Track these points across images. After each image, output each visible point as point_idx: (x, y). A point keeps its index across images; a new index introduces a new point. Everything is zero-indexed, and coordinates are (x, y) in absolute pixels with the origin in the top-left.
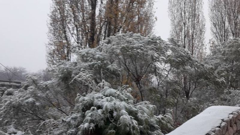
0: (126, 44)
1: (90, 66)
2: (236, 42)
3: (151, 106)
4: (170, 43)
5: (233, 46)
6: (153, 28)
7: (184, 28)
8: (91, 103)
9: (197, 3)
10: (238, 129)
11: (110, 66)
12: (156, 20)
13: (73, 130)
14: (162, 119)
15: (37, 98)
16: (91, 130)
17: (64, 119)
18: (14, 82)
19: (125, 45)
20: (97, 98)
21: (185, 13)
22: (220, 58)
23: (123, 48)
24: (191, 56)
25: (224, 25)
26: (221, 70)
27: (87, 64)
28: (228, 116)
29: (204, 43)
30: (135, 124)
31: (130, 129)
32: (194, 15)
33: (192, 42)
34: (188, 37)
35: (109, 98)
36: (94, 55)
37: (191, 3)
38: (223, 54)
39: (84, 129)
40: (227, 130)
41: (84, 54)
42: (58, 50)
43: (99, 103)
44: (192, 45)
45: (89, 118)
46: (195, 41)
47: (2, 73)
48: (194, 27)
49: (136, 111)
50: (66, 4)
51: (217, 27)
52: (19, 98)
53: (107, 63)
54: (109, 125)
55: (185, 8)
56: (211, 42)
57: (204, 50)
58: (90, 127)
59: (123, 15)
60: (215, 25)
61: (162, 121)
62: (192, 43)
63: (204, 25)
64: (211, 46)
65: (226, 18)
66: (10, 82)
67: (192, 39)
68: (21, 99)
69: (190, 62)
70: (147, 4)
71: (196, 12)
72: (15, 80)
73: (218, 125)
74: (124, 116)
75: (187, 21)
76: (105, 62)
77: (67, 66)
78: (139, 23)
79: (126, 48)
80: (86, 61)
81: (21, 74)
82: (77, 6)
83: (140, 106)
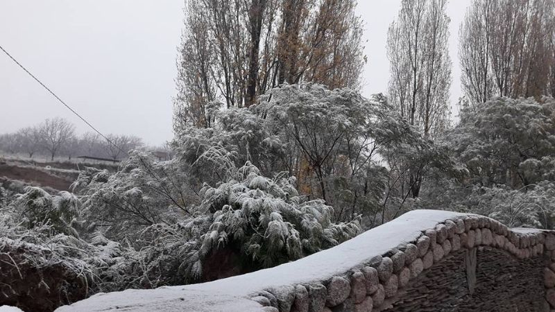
0: (297, 103)
1: (233, 137)
2: (500, 104)
3: (325, 207)
4: (375, 103)
5: (494, 111)
6: (360, 76)
7: (413, 76)
8: (224, 199)
9: (439, 34)
10: (455, 249)
11: (268, 139)
12: (366, 61)
13: (194, 242)
14: (345, 229)
15: (145, 188)
16: (221, 242)
17: (182, 224)
19: (295, 105)
20: (235, 191)
21: (416, 51)
22: (472, 131)
23: (292, 109)
24: (410, 125)
25: (486, 74)
26: (472, 152)
27: (229, 134)
28: (434, 227)
29: (447, 104)
30: (294, 236)
31: (285, 244)
32: (433, 55)
33: (427, 101)
34: (421, 92)
35: (255, 192)
36: (242, 120)
37: (427, 33)
38: (477, 125)
39: (210, 241)
40: (429, 248)
41: (226, 118)
42: (192, 109)
43: (238, 200)
44: (427, 106)
45: (220, 223)
46: (432, 100)
47: (102, 145)
48: (431, 75)
49: (300, 215)
50: (209, 31)
51: (472, 76)
52: (115, 187)
53: (264, 133)
54: (251, 236)
55: (416, 41)
56: (462, 103)
57: (448, 117)
58: (220, 237)
59: (306, 54)
60: (469, 72)
61: (344, 233)
62: (427, 104)
63: (450, 73)
64: (461, 110)
65: (490, 60)
66: (115, 161)
67: (428, 96)
68: (118, 188)
69: (409, 137)
70: (351, 33)
71: (437, 50)
73: (413, 239)
74: (275, 222)
75: (420, 64)
76: (260, 132)
77: (197, 137)
78: (333, 66)
79: (298, 110)
80: (229, 129)
82: (227, 35)
83: (307, 206)
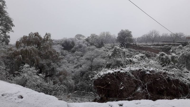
18: (176, 42)
47: (169, 37)
72: (177, 41)
81: (181, 37)
